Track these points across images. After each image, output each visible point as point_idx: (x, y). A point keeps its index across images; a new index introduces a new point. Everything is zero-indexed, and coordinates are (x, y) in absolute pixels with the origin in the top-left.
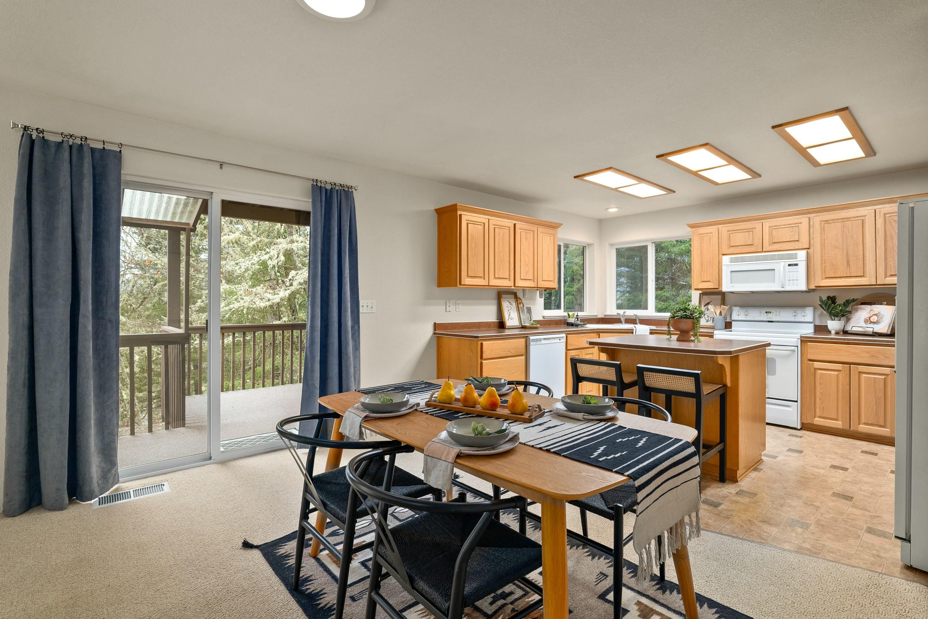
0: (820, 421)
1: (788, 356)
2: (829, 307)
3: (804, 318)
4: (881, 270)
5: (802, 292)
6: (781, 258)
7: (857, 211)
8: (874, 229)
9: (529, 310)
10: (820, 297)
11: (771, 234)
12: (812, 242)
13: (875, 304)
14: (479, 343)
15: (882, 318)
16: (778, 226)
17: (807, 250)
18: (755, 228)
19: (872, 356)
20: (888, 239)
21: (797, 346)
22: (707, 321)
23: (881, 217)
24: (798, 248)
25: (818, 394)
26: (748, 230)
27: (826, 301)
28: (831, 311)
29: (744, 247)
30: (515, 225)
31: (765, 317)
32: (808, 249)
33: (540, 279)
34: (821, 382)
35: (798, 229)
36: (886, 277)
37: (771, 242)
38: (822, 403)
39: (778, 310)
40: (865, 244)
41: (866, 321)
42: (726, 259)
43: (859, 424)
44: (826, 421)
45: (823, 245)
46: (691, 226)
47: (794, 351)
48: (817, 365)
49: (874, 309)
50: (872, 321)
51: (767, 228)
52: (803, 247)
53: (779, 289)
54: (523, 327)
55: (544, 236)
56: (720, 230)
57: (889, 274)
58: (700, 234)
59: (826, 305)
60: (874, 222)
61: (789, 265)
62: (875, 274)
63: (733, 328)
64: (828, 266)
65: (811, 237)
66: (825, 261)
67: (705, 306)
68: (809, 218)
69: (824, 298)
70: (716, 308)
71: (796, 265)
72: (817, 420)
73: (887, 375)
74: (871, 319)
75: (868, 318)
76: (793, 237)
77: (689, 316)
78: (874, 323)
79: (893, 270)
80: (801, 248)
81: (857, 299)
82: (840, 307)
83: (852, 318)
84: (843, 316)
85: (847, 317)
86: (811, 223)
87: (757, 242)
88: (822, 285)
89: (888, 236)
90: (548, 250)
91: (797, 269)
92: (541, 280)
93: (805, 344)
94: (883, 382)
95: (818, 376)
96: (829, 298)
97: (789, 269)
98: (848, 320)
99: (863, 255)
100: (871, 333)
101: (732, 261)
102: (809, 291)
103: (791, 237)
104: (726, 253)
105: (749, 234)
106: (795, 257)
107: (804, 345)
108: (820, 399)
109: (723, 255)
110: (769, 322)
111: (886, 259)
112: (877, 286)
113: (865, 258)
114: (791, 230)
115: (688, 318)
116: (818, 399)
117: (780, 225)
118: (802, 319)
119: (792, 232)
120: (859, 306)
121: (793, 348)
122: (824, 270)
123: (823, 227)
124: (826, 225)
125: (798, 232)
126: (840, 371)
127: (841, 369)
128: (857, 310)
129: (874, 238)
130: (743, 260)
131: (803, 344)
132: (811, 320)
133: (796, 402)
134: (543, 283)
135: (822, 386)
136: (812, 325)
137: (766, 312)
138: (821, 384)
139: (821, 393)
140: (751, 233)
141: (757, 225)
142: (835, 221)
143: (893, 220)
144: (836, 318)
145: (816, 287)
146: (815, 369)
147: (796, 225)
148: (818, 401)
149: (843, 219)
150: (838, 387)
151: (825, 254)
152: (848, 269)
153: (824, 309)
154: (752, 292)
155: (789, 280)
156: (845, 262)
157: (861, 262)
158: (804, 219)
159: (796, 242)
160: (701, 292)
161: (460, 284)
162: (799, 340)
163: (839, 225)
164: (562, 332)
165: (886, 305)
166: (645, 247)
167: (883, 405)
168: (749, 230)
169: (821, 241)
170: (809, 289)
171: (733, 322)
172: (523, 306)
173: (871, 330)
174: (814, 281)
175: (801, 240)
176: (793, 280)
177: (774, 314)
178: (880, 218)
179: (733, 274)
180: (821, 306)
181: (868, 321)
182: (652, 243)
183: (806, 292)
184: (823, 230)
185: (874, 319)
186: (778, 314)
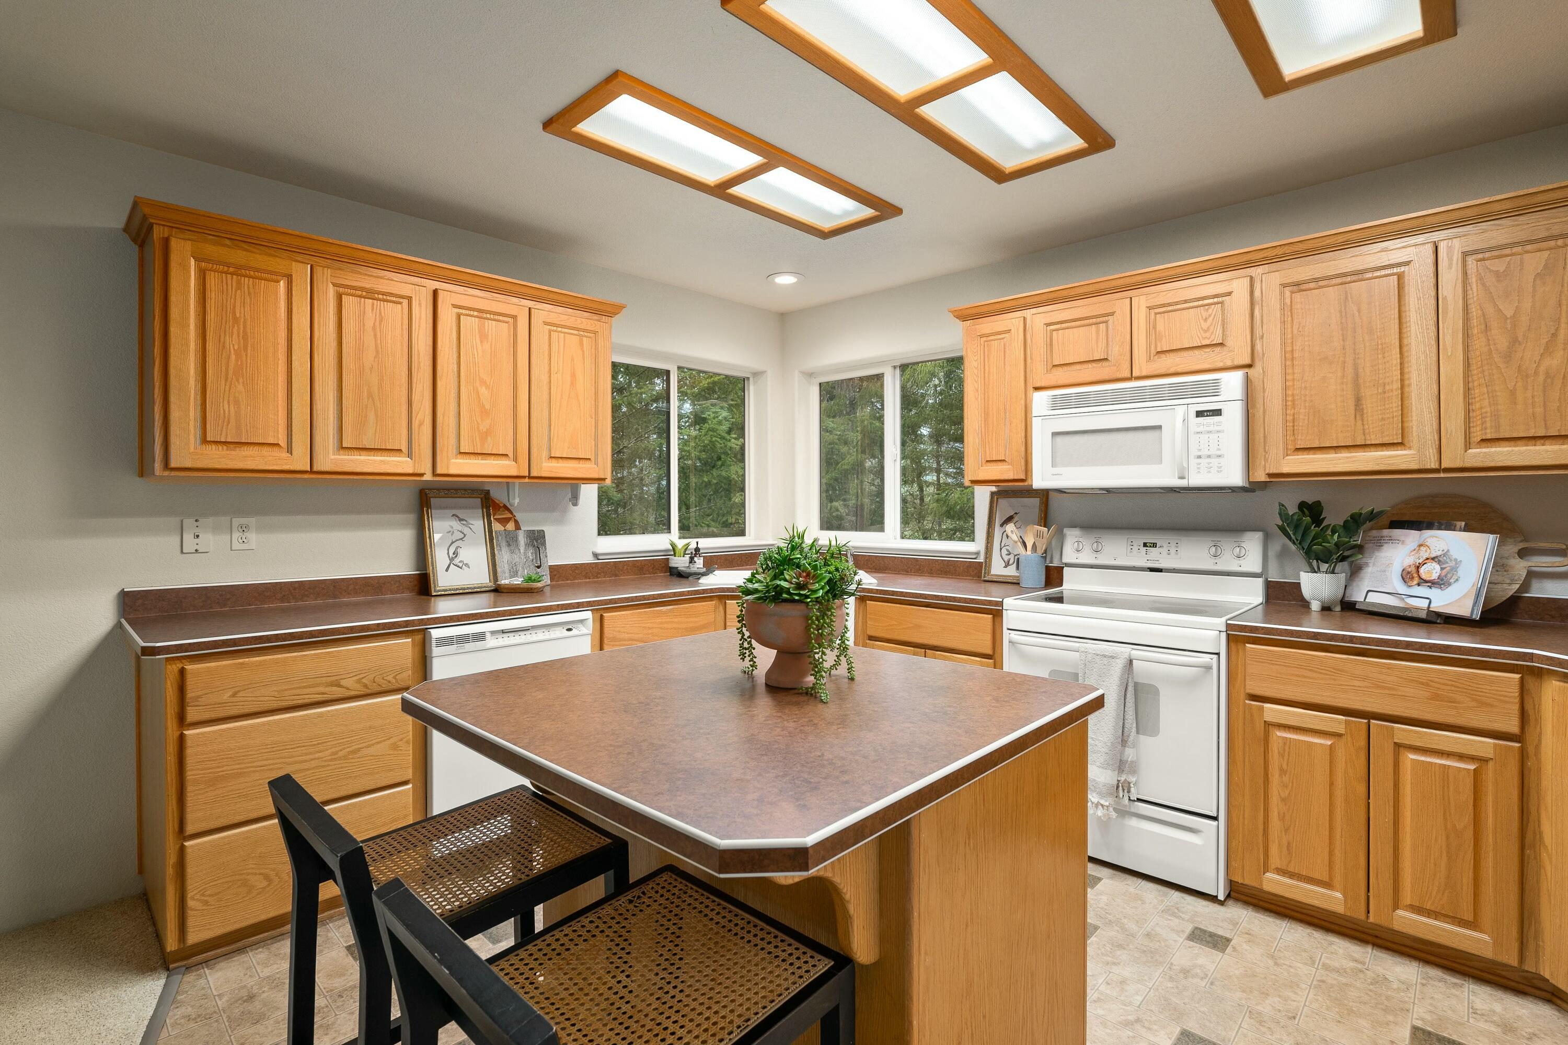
0: (1279, 883)
1: (1192, 683)
2: (1304, 535)
3: (1237, 561)
4: (1454, 425)
5: (1233, 490)
6: (1178, 393)
7: (1383, 250)
8: (1434, 302)
9: (537, 540)
10: (1281, 505)
11: (1152, 327)
12: (1258, 347)
13: (1430, 526)
14: (174, 668)
15: (1454, 569)
16: (1169, 305)
17: (1247, 370)
18: (1112, 314)
19: (1436, 697)
20: (1475, 331)
21: (1218, 654)
22: (1007, 564)
23: (1454, 266)
24: (1221, 365)
25: (1274, 800)
26: (1094, 320)
27: (1296, 517)
28: (1310, 547)
29: (1085, 366)
30: (435, 292)
31: (1141, 558)
32: (1250, 366)
33: (540, 454)
34: (1285, 767)
35: (1223, 310)
36: (1468, 445)
37: (1153, 351)
38: (1287, 830)
39: (1173, 538)
40: (1405, 349)
41: (1408, 576)
42: (1041, 401)
43: (1396, 906)
44: (1297, 887)
45: (1288, 358)
46: (964, 316)
47: (1208, 668)
48: (1272, 711)
49: (1430, 542)
50: (1424, 576)
51: (1143, 310)
52: (1236, 363)
53: (1173, 481)
54: (497, 590)
55: (554, 335)
56: (1028, 322)
57: (1477, 436)
58: (981, 336)
59: (1296, 527)
60: (1433, 280)
61: (1199, 414)
62: (1436, 437)
63: (1066, 586)
64: (1301, 417)
65: (1258, 332)
66: (1293, 401)
67: (1002, 525)
68: (1251, 278)
69: (1292, 509)
70: (1026, 532)
71: (1218, 412)
72: (1271, 880)
73: (1483, 761)
74: (1422, 570)
75: (1413, 569)
76: (1208, 335)
77: (788, 591)
78: (1432, 584)
79: (1488, 425)
80: (1229, 363)
81: (1380, 513)
82: (1334, 532)
83: (1367, 564)
84: (1343, 559)
85: (1351, 563)
86: (1257, 293)
87: (1118, 351)
88: (1286, 469)
89: (1474, 322)
90: (573, 375)
91: (1219, 424)
92: (545, 454)
93: (1240, 646)
94: (1469, 781)
95: (1275, 748)
96: (1302, 506)
97: (1198, 425)
98: (1355, 572)
99: (1402, 380)
100: (1423, 615)
101: (1057, 404)
102: (1252, 488)
103: (1204, 335)
104: (1043, 385)
105: (1098, 331)
106: (1214, 389)
107: (1238, 651)
108: (1282, 818)
109: (1037, 389)
110: (1152, 570)
111: (1467, 390)
112: (1442, 475)
113: (1406, 389)
114: (1205, 314)
115: (786, 601)
116: (1276, 813)
117: (1177, 303)
118: (1234, 568)
119: (1206, 320)
120: (1386, 532)
121: (1206, 659)
122: (1291, 426)
123: (1288, 301)
124: (1298, 297)
125: (1223, 320)
126: (1339, 735)
127: (1341, 729)
128: (1379, 544)
129: (1434, 329)
130: (1082, 401)
131: (1233, 645)
132: (1257, 569)
133: (1215, 818)
134: (554, 464)
135: (1286, 779)
136: (1259, 583)
137: (1145, 545)
138: (1283, 772)
139: (1283, 800)
140: (1102, 326)
141: (1119, 304)
142: (1321, 283)
143: (1491, 271)
144: (1324, 567)
145: (1270, 475)
146: (1268, 724)
147: (1216, 300)
148: (1275, 824)
149: (1344, 275)
150: (1331, 784)
151: (1293, 380)
152: (1359, 423)
153: (1290, 539)
154: (1108, 491)
155: (1199, 457)
156: (1351, 403)
157: (1396, 403)
158: (1237, 284)
159: (1218, 349)
160: (994, 489)
161: (166, 465)
162: (1224, 635)
163: (1332, 294)
164: (579, 605)
165: (1464, 531)
166: (878, 378)
167: (1469, 856)
168: (1099, 320)
169: (1283, 344)
170: (1250, 483)
171: (1067, 571)
172: (518, 527)
173: (1424, 604)
174: (1266, 460)
175: (1229, 343)
176: (1209, 456)
177: (1164, 551)
178: (1450, 267)
179: (1059, 439)
180: (1282, 529)
181: (1410, 576)
182: (895, 367)
183: (1243, 489)
184: (1287, 311)
185: (1429, 572)
186: (1173, 551)
